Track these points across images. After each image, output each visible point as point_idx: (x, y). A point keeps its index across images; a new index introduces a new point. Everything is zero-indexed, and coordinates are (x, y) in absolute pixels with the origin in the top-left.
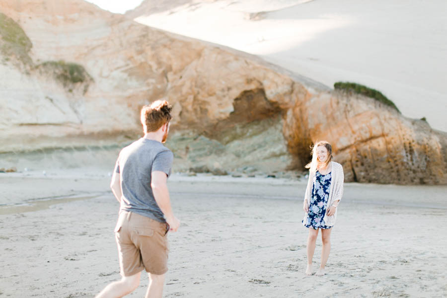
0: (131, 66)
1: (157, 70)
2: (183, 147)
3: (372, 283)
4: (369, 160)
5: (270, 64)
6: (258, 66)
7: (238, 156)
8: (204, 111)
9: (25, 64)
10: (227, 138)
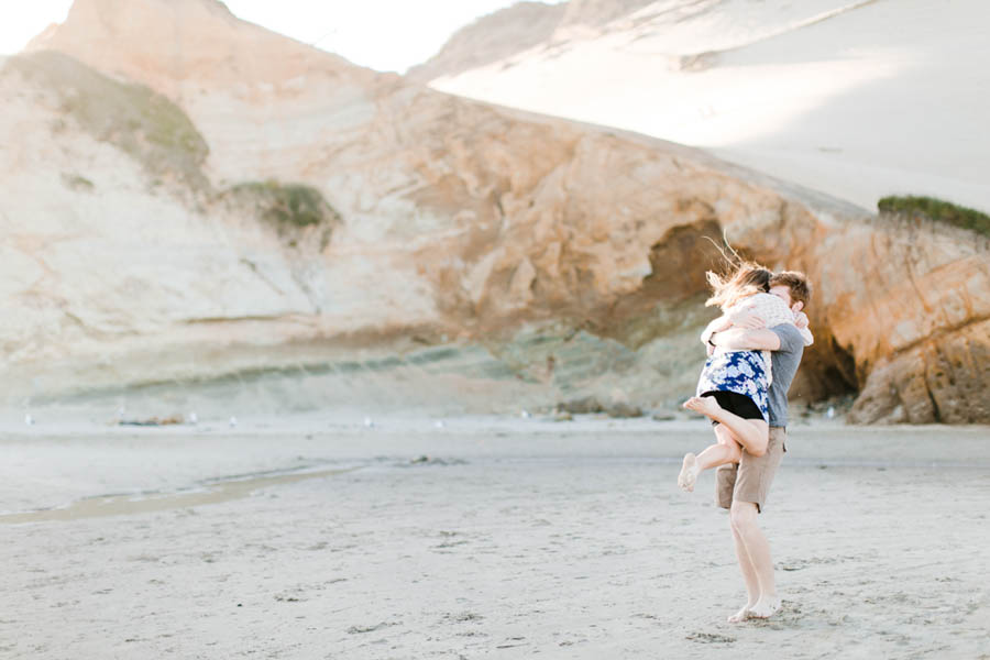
0: (422, 183)
1: (477, 189)
2: (542, 356)
3: (978, 637)
4: (968, 372)
5: (730, 165)
6: (702, 169)
7: (665, 372)
8: (586, 277)
9: (195, 190)
10: (640, 335)
